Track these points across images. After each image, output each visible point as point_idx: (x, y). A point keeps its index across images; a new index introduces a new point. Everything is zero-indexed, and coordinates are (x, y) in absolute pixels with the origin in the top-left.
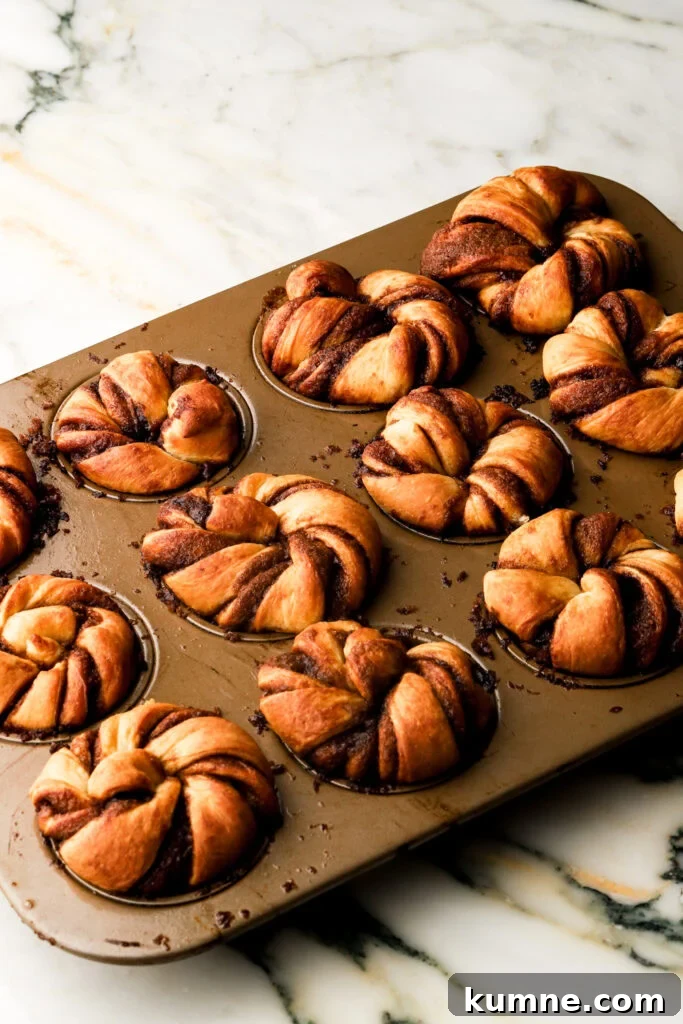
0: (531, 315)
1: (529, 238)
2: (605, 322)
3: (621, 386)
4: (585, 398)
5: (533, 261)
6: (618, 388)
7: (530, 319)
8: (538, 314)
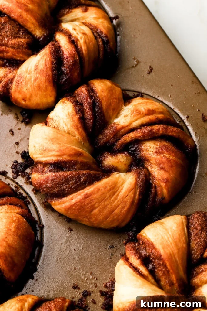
0: (24, 99)
1: (30, 30)
2: (76, 118)
3: (83, 178)
4: (54, 188)
5: (30, 52)
6: (80, 180)
7: (23, 102)
8: (30, 100)
